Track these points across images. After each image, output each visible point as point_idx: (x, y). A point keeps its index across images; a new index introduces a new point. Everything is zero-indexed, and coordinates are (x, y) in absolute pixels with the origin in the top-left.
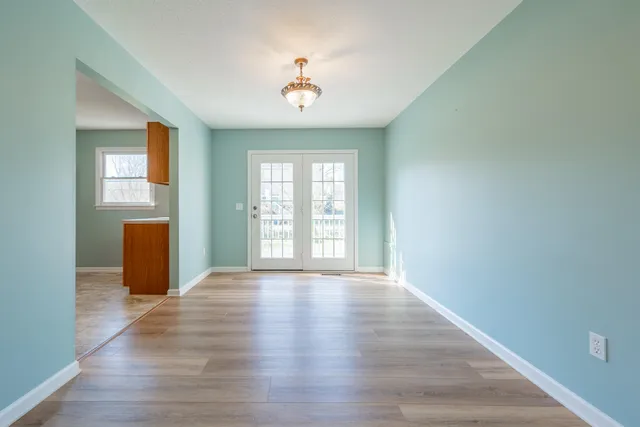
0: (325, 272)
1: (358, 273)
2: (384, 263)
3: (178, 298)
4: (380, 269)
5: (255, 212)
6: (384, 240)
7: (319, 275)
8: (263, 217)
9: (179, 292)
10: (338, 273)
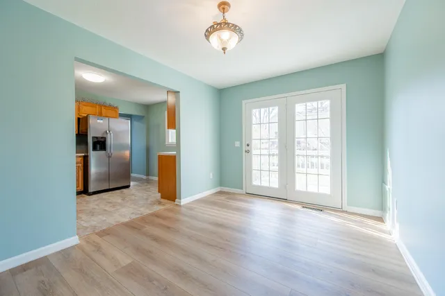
0: (305, 205)
1: (346, 212)
2: (382, 207)
3: (180, 206)
4: (377, 213)
5: (248, 148)
6: (383, 181)
7: (298, 207)
8: (254, 152)
9: (180, 202)
10: (320, 209)
